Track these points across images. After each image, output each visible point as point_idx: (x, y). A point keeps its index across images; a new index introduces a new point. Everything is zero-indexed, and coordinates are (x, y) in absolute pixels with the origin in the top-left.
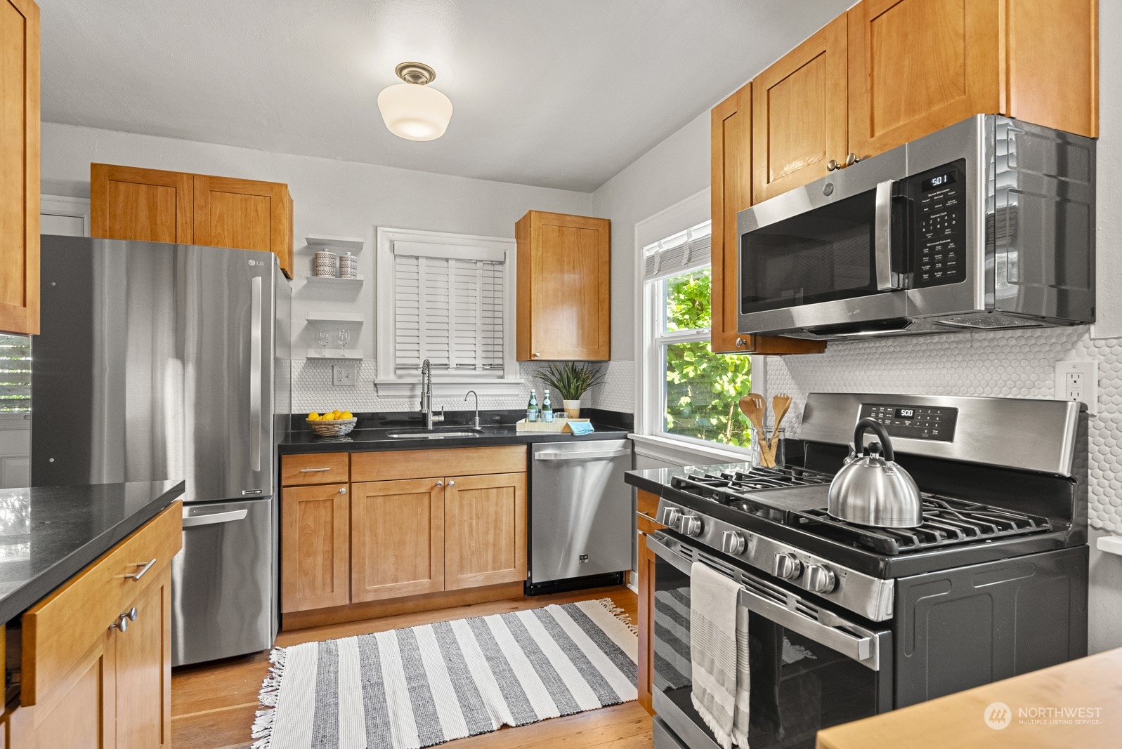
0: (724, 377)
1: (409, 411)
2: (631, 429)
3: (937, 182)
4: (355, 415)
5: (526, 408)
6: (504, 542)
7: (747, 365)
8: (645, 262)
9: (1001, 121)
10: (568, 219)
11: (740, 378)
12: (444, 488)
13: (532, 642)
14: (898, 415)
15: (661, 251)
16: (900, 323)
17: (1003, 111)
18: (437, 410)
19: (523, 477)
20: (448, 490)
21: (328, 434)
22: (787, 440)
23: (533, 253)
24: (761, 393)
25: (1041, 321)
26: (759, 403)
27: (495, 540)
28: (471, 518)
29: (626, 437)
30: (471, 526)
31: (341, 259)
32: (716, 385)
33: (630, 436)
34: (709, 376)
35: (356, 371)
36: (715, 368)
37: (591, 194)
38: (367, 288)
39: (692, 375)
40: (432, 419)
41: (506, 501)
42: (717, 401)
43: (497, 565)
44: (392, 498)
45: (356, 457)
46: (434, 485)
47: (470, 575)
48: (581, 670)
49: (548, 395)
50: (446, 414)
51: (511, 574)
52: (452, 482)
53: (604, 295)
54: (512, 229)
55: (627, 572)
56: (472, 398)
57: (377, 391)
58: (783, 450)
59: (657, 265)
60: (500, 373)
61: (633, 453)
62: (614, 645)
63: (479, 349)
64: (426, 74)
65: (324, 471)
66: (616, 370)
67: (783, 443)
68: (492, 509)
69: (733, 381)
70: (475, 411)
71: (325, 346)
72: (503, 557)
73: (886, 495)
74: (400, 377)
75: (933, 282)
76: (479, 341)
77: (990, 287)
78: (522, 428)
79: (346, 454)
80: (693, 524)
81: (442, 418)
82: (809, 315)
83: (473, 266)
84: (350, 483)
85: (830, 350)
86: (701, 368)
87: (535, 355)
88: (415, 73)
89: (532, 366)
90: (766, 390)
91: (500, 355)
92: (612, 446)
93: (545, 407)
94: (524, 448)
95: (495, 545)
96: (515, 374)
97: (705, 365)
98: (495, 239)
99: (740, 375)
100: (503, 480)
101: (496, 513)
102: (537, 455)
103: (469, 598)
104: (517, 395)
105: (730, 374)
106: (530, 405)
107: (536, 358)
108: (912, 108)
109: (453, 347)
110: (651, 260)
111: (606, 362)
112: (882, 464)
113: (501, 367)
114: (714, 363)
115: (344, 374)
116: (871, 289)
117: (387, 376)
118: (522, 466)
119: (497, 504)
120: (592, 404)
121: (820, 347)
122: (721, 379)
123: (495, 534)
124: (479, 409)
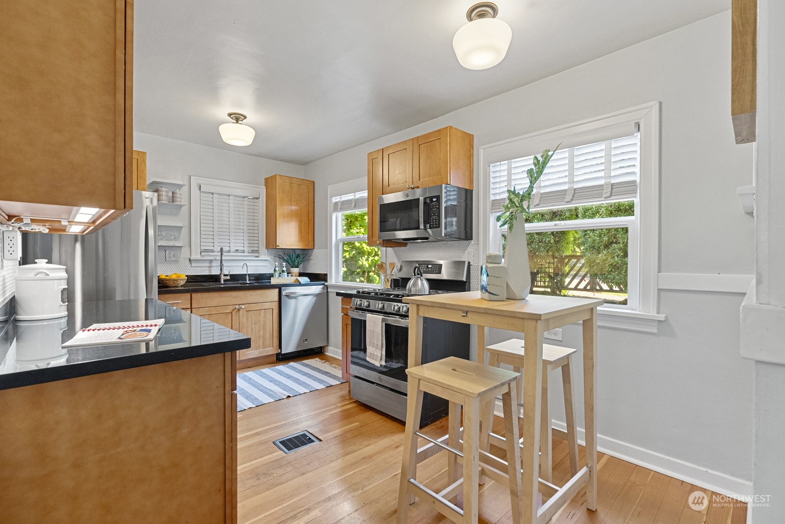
0: (363, 258)
1: (209, 274)
2: (326, 281)
3: (434, 200)
4: (186, 276)
5: (273, 272)
6: (268, 335)
7: (374, 252)
8: (333, 205)
9: (448, 186)
10: (294, 179)
11: (371, 258)
12: (239, 310)
13: (288, 375)
14: (427, 267)
15: (341, 200)
16: (427, 238)
17: (449, 183)
18: (226, 274)
19: (277, 304)
20: (241, 311)
21: (174, 285)
22: (394, 279)
23: (277, 196)
24: (384, 261)
25: (459, 239)
26: (384, 265)
27: (263, 335)
28: (252, 324)
29: (324, 284)
30: (252, 328)
31: (173, 193)
32: (360, 262)
33: (326, 284)
34: (356, 257)
35: (179, 253)
36: (359, 253)
37: (303, 166)
38: (185, 209)
39: (348, 257)
40: (223, 278)
41: (269, 316)
42: (359, 270)
43: (264, 346)
44: (213, 315)
45: (194, 295)
46: (234, 308)
47: (251, 352)
48: (313, 380)
49: (284, 266)
50: (231, 275)
51: (272, 350)
52: (243, 307)
53: (311, 217)
54: (263, 182)
55: (324, 347)
56: (245, 268)
57: (191, 264)
58: (393, 282)
59: (339, 207)
60: (257, 255)
61: (327, 292)
62: (325, 371)
63: (246, 242)
64: (243, 117)
65: (177, 303)
66: (317, 254)
67: (393, 281)
68: (262, 320)
69: (367, 260)
70: (246, 275)
71: (162, 239)
72: (267, 343)
73: (421, 286)
74: (203, 256)
75: (433, 228)
76: (246, 238)
77: (446, 228)
78: (274, 281)
79: (189, 294)
80: (366, 304)
81: (228, 278)
82: (402, 235)
83: (243, 199)
84: (191, 308)
85: (408, 246)
86: (352, 253)
87: (279, 246)
88: (238, 118)
89: (274, 251)
90: (386, 261)
91: (257, 245)
92: (317, 289)
93: (283, 271)
94: (277, 290)
95: (263, 337)
96: (265, 255)
97: (354, 252)
98: (255, 186)
99: (371, 257)
100: (267, 306)
101: (264, 321)
102: (284, 293)
103: (249, 364)
104: (266, 266)
105: (366, 256)
106: (275, 270)
107: (279, 247)
108: (429, 176)
109: (232, 241)
110: (336, 203)
111: (312, 249)
112: (420, 278)
113: (257, 251)
114: (358, 251)
115: (172, 254)
116: (418, 228)
117: (196, 256)
118: (276, 299)
119: (264, 317)
120: (304, 270)
121: (405, 245)
122: (362, 259)
123: (264, 332)
124: (248, 273)
